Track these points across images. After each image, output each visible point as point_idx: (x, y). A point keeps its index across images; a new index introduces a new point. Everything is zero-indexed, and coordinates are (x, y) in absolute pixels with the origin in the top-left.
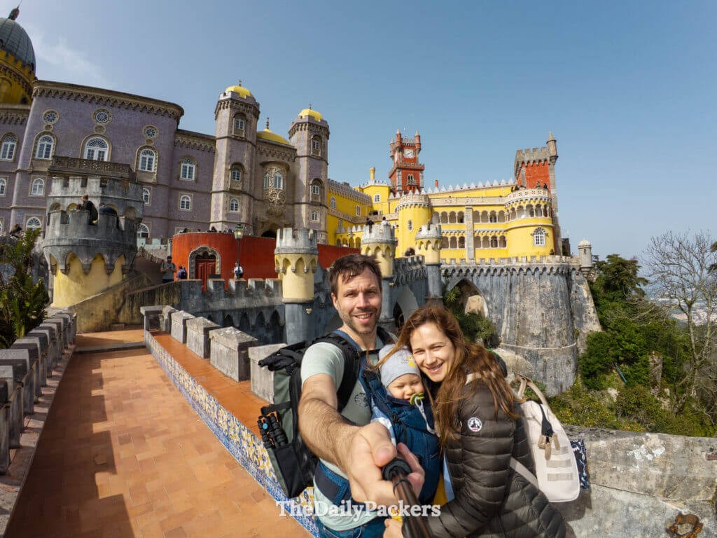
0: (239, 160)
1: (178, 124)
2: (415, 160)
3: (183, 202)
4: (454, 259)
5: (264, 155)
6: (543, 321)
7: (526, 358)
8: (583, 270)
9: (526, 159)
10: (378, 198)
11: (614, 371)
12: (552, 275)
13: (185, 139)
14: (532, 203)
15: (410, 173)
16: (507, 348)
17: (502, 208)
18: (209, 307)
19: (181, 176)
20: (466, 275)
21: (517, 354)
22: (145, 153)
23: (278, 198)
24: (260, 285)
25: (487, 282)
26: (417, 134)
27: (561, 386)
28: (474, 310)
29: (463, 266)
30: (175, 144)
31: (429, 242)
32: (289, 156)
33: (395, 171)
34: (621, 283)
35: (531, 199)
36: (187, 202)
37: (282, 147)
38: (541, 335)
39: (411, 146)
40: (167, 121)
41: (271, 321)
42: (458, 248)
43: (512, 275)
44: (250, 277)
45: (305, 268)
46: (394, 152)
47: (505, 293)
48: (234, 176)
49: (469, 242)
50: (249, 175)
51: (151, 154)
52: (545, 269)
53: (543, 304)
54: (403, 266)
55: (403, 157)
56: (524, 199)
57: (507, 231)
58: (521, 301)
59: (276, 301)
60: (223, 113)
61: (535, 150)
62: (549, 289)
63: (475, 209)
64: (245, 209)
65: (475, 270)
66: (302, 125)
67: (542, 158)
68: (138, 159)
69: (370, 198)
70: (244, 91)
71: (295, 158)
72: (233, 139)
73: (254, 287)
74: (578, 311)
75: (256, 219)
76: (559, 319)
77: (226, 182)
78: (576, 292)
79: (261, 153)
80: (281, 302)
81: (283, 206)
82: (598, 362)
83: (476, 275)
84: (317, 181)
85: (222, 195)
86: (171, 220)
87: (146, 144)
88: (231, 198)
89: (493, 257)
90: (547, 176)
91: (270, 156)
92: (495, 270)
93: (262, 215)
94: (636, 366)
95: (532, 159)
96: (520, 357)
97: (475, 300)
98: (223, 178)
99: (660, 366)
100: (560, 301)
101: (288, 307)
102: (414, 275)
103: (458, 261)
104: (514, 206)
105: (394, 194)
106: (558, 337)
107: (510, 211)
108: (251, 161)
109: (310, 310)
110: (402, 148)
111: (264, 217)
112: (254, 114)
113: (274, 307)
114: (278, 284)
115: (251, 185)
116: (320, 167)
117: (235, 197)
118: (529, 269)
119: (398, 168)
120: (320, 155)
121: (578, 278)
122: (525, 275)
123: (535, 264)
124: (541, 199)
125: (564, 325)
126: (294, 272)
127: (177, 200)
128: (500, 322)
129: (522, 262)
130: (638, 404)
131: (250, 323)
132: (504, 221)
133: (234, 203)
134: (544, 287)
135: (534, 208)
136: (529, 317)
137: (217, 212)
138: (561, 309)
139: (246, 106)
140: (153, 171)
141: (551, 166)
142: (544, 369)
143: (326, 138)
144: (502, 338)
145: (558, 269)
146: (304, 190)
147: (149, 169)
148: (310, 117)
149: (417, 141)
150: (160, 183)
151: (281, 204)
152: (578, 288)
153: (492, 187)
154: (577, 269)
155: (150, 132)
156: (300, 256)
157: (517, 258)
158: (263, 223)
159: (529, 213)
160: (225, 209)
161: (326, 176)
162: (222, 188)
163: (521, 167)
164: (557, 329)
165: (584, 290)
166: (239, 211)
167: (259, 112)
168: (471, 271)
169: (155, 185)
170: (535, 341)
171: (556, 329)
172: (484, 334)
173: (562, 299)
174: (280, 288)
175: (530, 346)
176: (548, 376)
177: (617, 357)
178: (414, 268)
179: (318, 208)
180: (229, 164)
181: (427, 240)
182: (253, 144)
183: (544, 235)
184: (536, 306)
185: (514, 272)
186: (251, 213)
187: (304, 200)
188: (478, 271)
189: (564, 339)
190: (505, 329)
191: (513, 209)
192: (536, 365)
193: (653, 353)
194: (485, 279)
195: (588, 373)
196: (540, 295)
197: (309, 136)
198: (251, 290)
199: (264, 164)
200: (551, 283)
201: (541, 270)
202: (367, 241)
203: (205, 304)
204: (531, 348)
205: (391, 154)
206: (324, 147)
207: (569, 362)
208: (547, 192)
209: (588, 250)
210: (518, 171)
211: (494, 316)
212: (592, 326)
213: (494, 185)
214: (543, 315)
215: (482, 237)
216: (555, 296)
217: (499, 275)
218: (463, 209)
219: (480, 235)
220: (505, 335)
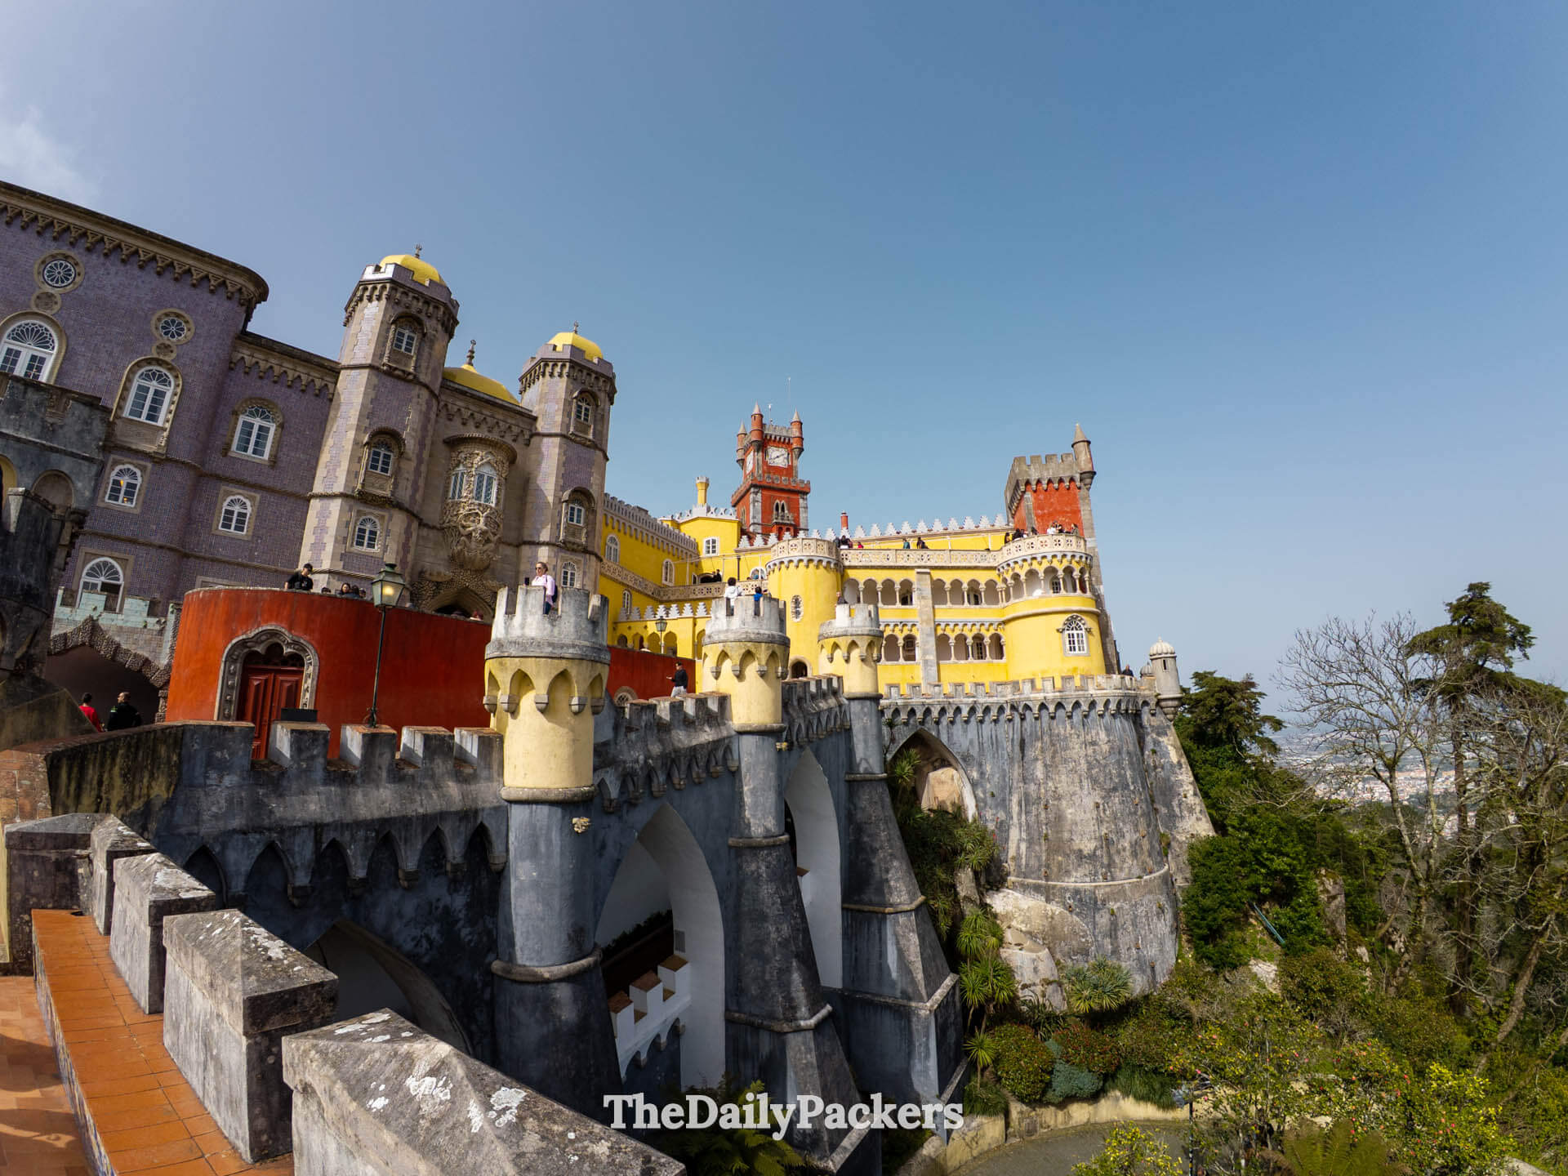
0: (391, 425)
1: (248, 318)
2: (790, 471)
3: (229, 513)
4: (897, 686)
5: (457, 421)
6: (1100, 821)
7: (1070, 909)
8: (1163, 704)
9: (1034, 477)
10: (712, 546)
11: (1252, 921)
12: (1107, 717)
13: (259, 356)
14: (1056, 564)
15: (780, 498)
16: (1024, 888)
17: (993, 575)
18: (271, 812)
19: (234, 447)
20: (923, 723)
21: (1048, 900)
22: (148, 376)
23: (482, 525)
24: (437, 747)
25: (970, 736)
26: (795, 418)
27: (1153, 968)
28: (944, 802)
29: (915, 701)
30: (231, 366)
31: (853, 644)
32: (515, 430)
33: (748, 490)
34: (1230, 729)
35: (1054, 556)
36: (240, 514)
37: (502, 407)
38: (1098, 853)
39: (784, 442)
40: (221, 307)
41: (465, 856)
42: (902, 660)
43: (1023, 719)
44: (410, 723)
45: (575, 701)
46: (746, 451)
47: (1011, 759)
48: (376, 461)
49: (925, 647)
50: (413, 464)
51: (164, 381)
52: (1093, 704)
53: (1094, 781)
54: (800, 700)
55: (765, 462)
56: (1039, 557)
57: (1005, 623)
58: (1047, 777)
59: (484, 794)
60: (366, 311)
61: (1049, 458)
62: (1106, 748)
63: (936, 575)
64: (393, 546)
65: (943, 711)
66: (555, 365)
67: (1066, 475)
68: (126, 389)
69: (695, 545)
70: (426, 270)
71: (532, 436)
72: (385, 373)
73: (420, 752)
74: (1163, 794)
75: (422, 572)
76: (1130, 813)
77: (352, 474)
78: (1154, 752)
79: (450, 418)
80: (497, 796)
81: (492, 545)
82: (1222, 903)
83: (945, 721)
84: (582, 496)
85: (336, 506)
86: (187, 556)
87: (156, 356)
88: (359, 513)
89: (979, 681)
90: (1076, 512)
91: (471, 424)
92: (987, 710)
93: (436, 563)
94: (1300, 905)
95: (1046, 476)
96: (1055, 908)
97: (943, 777)
98: (345, 465)
99: (1341, 899)
100: (1128, 773)
101: (518, 814)
102: (824, 723)
103: (905, 690)
104: (1017, 570)
105: (751, 539)
106: (1134, 854)
107: (1010, 581)
108: (424, 428)
109: (585, 820)
110: (763, 444)
111: (442, 570)
112: (443, 325)
113: (476, 812)
114: (492, 746)
115: (415, 490)
116: (590, 463)
117: (373, 513)
118: (1060, 705)
119: (753, 486)
120: (591, 437)
121: (1155, 721)
122: (1053, 718)
123: (1072, 695)
124: (1073, 556)
125: (1142, 828)
126: (542, 711)
127: (213, 506)
128: (1003, 827)
129: (1043, 690)
130: (1328, 991)
131: (402, 864)
132: (997, 602)
133: (368, 527)
134: (1093, 743)
135: (1061, 574)
136: (1069, 813)
137: (318, 546)
138: (1133, 792)
139: (427, 302)
140: (160, 423)
141: (1083, 492)
142: (1113, 931)
143: (608, 403)
144: (1010, 866)
145: (1119, 703)
146: (549, 513)
147: (152, 417)
148: (574, 349)
149: (795, 432)
150: (174, 456)
151: (488, 541)
152: (1157, 743)
153: (962, 532)
154: (1153, 702)
155: (171, 326)
156: (562, 665)
157: (1032, 681)
158: (438, 584)
159: (1048, 586)
160: (341, 540)
161: (602, 486)
162: (339, 488)
163: (1024, 492)
164: (1130, 837)
165: (1170, 748)
166: (377, 549)
167: (456, 322)
168: (935, 713)
169: (159, 460)
170: (1087, 868)
171: (1128, 836)
172: (974, 858)
173: (1133, 770)
174: (495, 755)
175: (1078, 880)
176: (1123, 950)
177: (1254, 888)
178: (823, 705)
179: (579, 557)
180: (365, 432)
181: (850, 639)
182: (432, 392)
183: (1083, 632)
184: (1081, 788)
185: (1028, 713)
186: (410, 558)
187: (545, 536)
188: (950, 714)
189: (1145, 857)
190: (1016, 844)
191: (1016, 577)
192: (1095, 924)
193: (1323, 872)
194: (965, 731)
195: (1206, 932)
196: (1088, 762)
197: (569, 392)
198: (408, 760)
199: (454, 443)
200: (1108, 735)
201: (1085, 707)
202: (722, 637)
203: (258, 805)
204: (1079, 885)
205: (740, 455)
206: (602, 420)
207: (1161, 909)
208: (1082, 542)
209: (1169, 662)
210: (1014, 503)
211: (989, 814)
212: (1197, 825)
213: (966, 528)
214: (1097, 806)
215: (952, 636)
216: (1119, 763)
217: (996, 721)
218: (912, 576)
219: (948, 632)
220: (1017, 858)
